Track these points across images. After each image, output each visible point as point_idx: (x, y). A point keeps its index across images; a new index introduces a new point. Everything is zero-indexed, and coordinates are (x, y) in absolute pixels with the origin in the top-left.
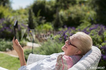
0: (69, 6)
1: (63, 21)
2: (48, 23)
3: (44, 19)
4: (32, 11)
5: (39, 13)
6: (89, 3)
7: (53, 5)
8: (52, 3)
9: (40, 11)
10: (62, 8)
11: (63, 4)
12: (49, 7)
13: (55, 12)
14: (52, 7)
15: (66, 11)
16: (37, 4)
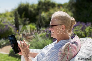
0: (49, 9)
1: (45, 22)
2: (31, 23)
3: (28, 20)
4: (17, 13)
5: (23, 15)
6: (66, 6)
7: (36, 8)
8: (35, 6)
9: (24, 13)
10: (43, 10)
11: (44, 7)
12: (32, 9)
13: (37, 14)
14: (34, 9)
15: (47, 13)
16: (22, 7)
